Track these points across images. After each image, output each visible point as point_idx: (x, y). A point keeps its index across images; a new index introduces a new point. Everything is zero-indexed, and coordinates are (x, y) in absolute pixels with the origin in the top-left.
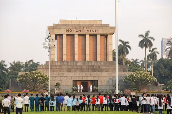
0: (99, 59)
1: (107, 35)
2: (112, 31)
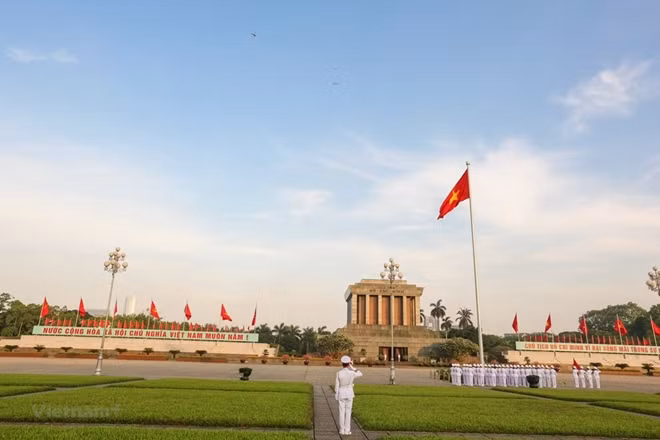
0: (405, 324)
1: (414, 298)
2: (419, 292)
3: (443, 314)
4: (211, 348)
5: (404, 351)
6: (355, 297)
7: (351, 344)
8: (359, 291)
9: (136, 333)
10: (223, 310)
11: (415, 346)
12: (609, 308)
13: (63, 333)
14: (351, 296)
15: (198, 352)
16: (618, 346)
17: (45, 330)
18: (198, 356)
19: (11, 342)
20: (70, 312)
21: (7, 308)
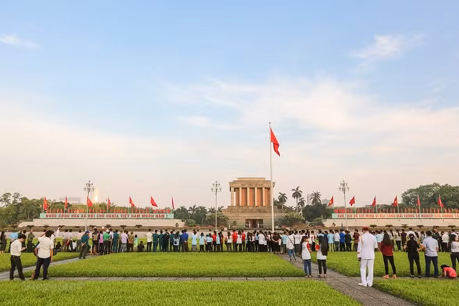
1: (270, 188)
3: (300, 196)
4: (145, 223)
5: (261, 221)
6: (233, 189)
7: (227, 218)
8: (235, 185)
9: (100, 216)
10: (152, 199)
11: (267, 218)
13: (58, 217)
14: (231, 188)
15: (137, 226)
16: (396, 214)
17: (47, 216)
18: (137, 228)
19: (30, 224)
20: (58, 203)
21: (19, 202)
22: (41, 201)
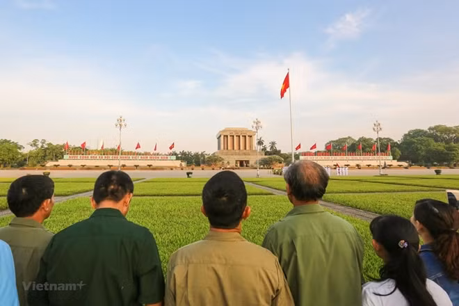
0: (247, 149)
1: (252, 136)
2: (254, 134)
3: (263, 144)
4: (155, 163)
5: (247, 162)
6: (222, 137)
7: (223, 159)
8: (225, 134)
9: (115, 157)
11: (253, 159)
12: (339, 139)
13: (79, 158)
14: (220, 136)
15: (148, 165)
16: (345, 157)
17: (70, 157)
18: (149, 167)
19: (56, 163)
21: (46, 146)
22: (63, 146)
